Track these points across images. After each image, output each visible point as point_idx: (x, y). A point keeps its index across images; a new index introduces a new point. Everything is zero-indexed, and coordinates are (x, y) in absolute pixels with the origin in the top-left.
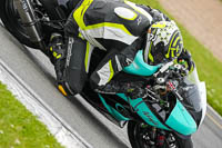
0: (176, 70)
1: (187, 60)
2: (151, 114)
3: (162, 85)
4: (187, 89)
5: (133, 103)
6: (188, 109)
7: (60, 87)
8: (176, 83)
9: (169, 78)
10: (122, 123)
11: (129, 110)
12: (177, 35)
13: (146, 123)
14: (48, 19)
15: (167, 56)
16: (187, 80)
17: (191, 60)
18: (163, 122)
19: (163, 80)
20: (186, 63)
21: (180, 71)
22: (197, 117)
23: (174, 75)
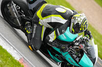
0: (84, 39)
1: (89, 34)
2: (72, 59)
3: (77, 46)
4: (89, 48)
5: (63, 54)
6: (89, 57)
7: (30, 47)
8: (84, 45)
9: (80, 43)
10: (59, 63)
11: (62, 58)
12: (85, 20)
13: (69, 63)
14: (24, 16)
15: (81, 29)
16: (89, 44)
17: (91, 35)
18: (77, 63)
19: (78, 44)
20: (88, 36)
21: (86, 40)
22: (93, 61)
23: (83, 41)
